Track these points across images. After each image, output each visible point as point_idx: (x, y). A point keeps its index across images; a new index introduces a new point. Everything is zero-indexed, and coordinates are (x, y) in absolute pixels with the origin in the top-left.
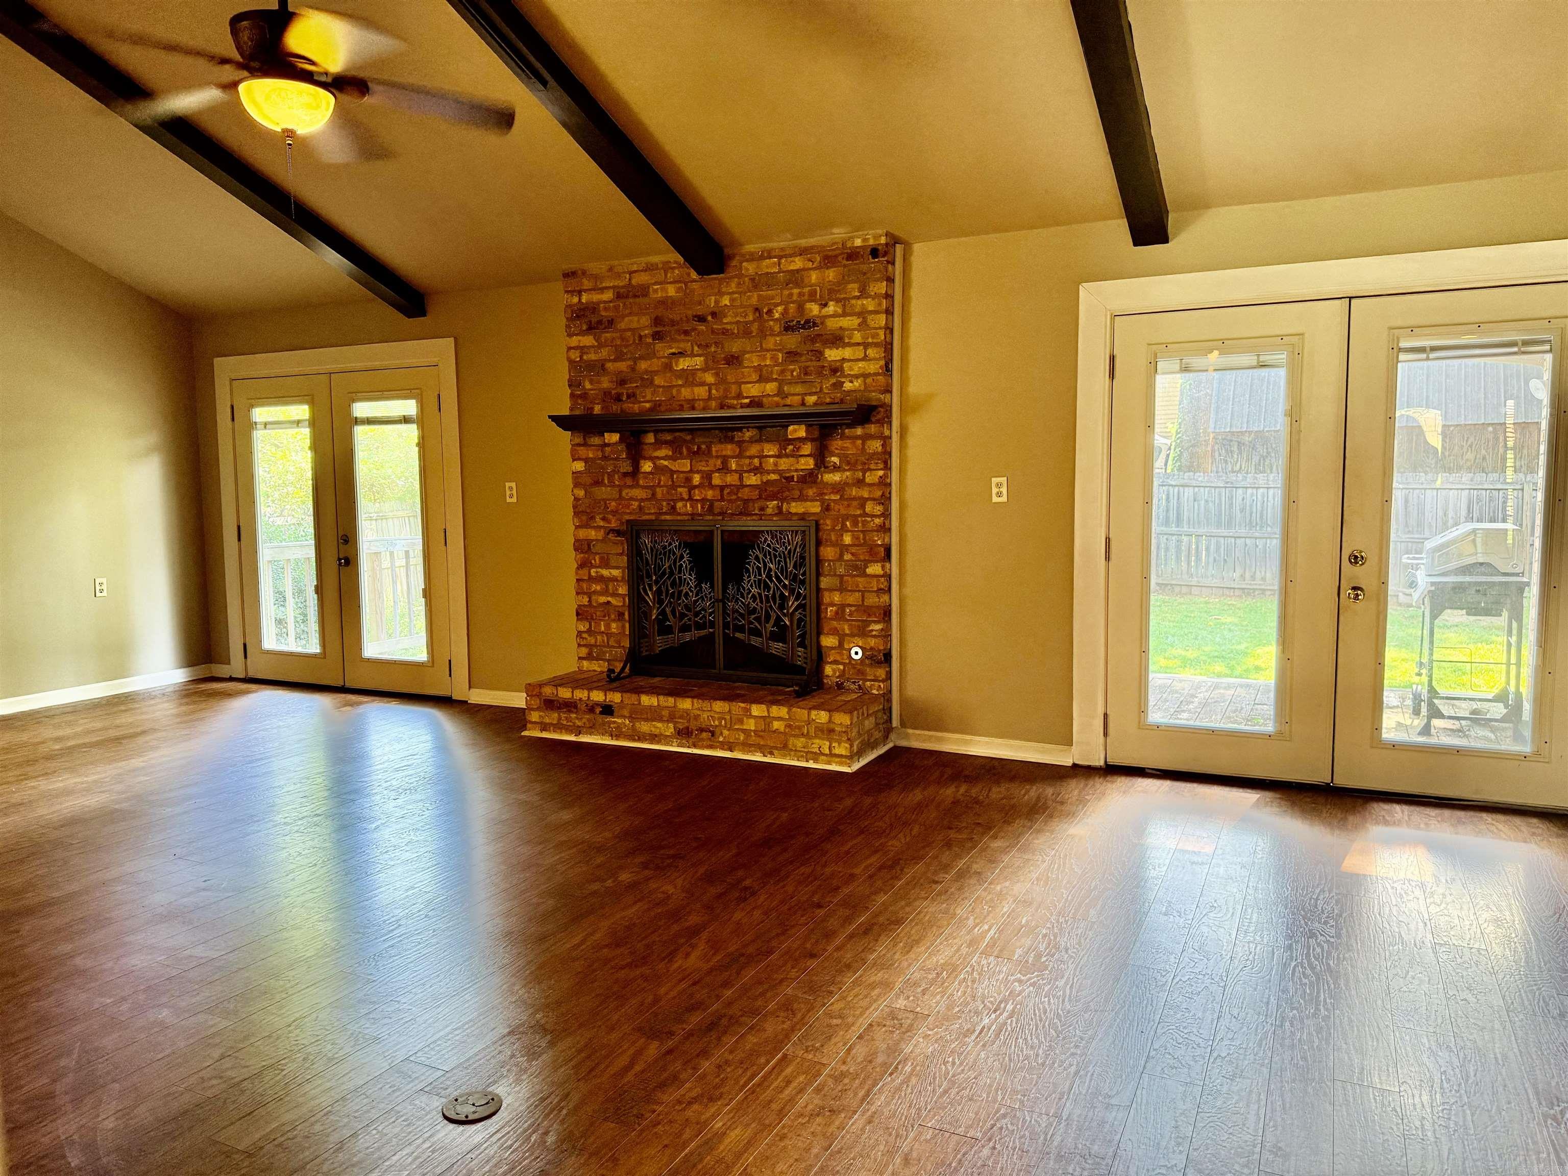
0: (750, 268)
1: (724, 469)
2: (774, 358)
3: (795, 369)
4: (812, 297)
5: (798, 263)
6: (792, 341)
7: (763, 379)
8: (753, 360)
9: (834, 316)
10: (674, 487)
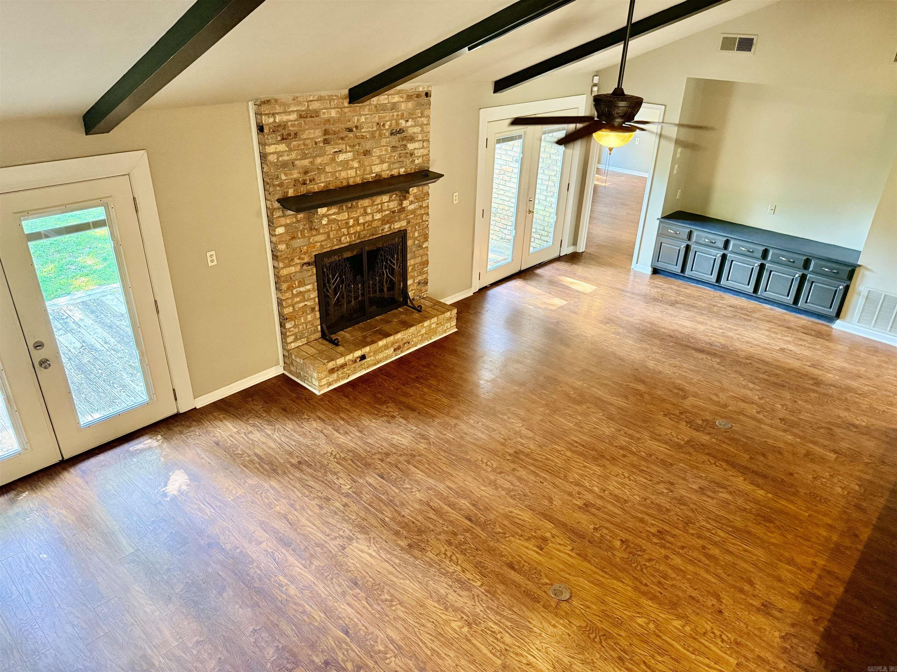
1: (366, 213)
2: (386, 150)
3: (396, 155)
4: (402, 117)
5: (396, 99)
6: (394, 140)
7: (382, 162)
8: (376, 152)
9: (411, 126)
10: (340, 229)
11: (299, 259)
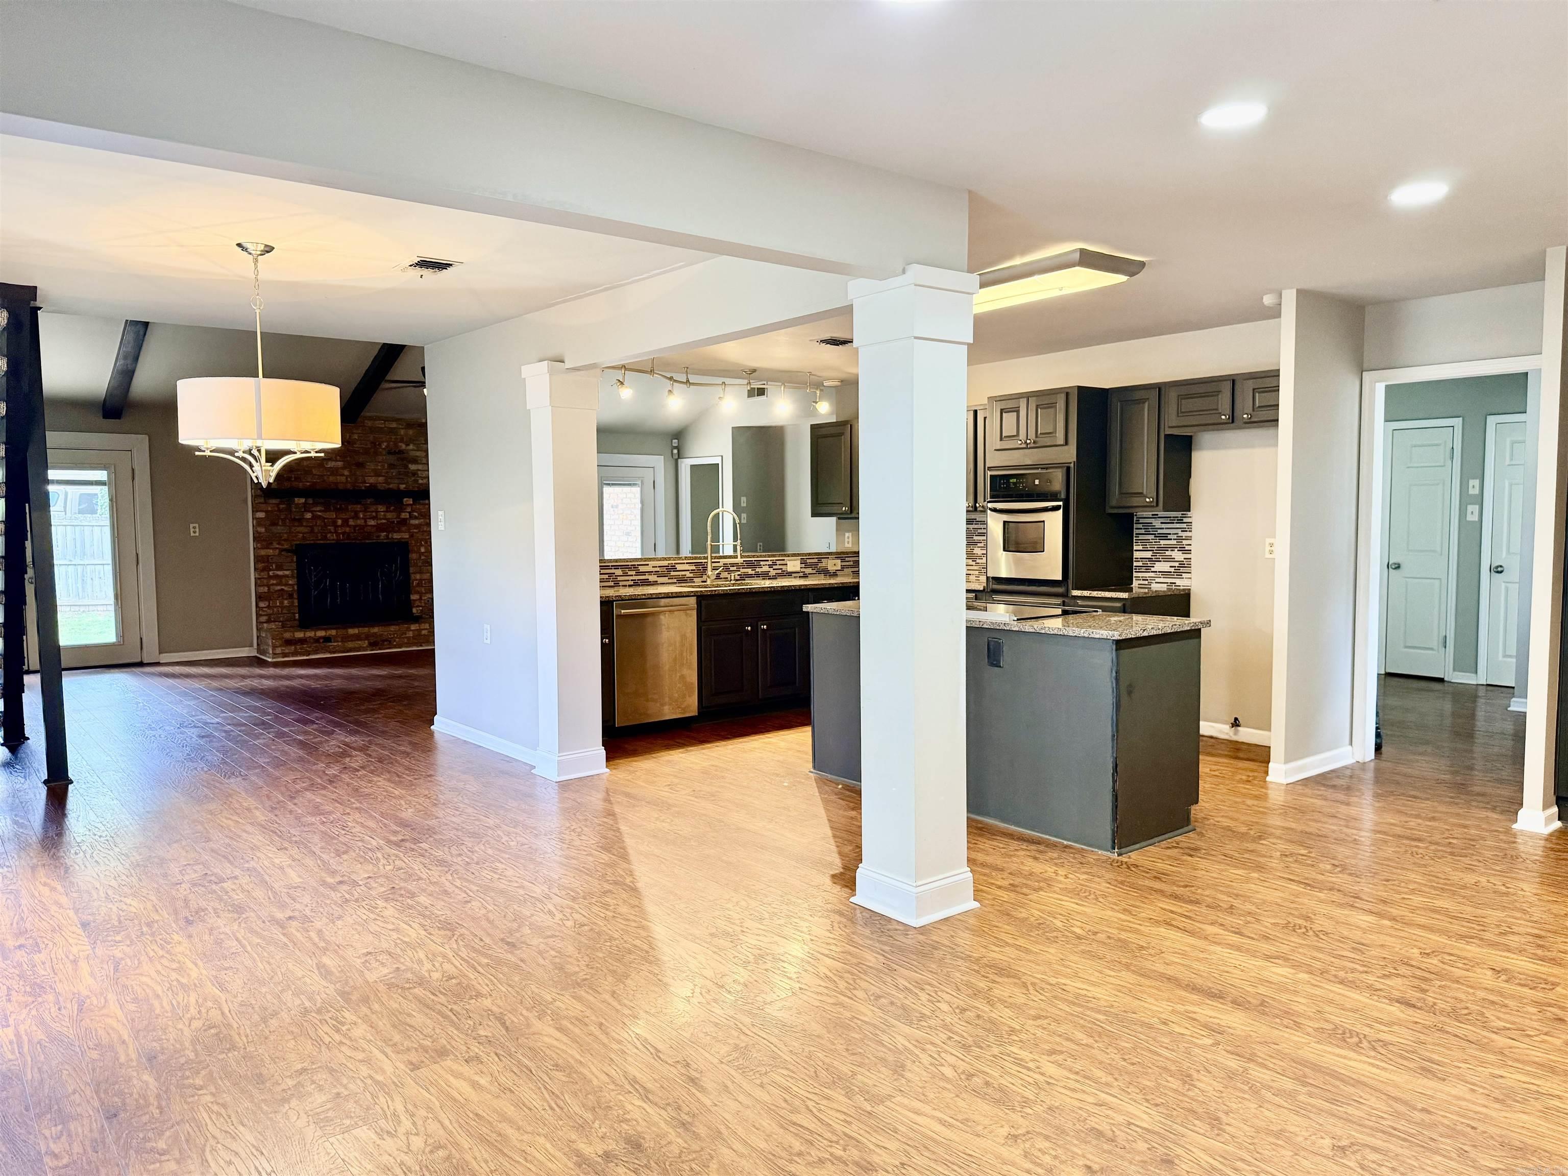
0: (369, 423)
1: (356, 517)
2: (383, 466)
3: (394, 472)
4: (402, 441)
5: (394, 425)
6: (392, 459)
7: (377, 474)
8: (371, 466)
9: (413, 450)
10: (326, 525)
11: (278, 544)
